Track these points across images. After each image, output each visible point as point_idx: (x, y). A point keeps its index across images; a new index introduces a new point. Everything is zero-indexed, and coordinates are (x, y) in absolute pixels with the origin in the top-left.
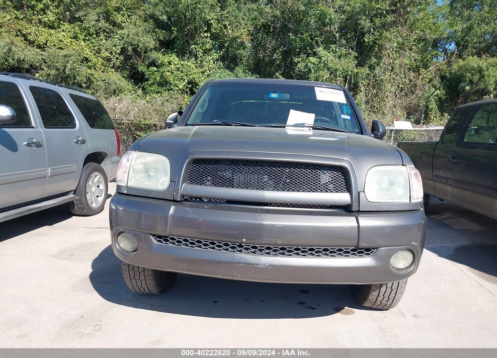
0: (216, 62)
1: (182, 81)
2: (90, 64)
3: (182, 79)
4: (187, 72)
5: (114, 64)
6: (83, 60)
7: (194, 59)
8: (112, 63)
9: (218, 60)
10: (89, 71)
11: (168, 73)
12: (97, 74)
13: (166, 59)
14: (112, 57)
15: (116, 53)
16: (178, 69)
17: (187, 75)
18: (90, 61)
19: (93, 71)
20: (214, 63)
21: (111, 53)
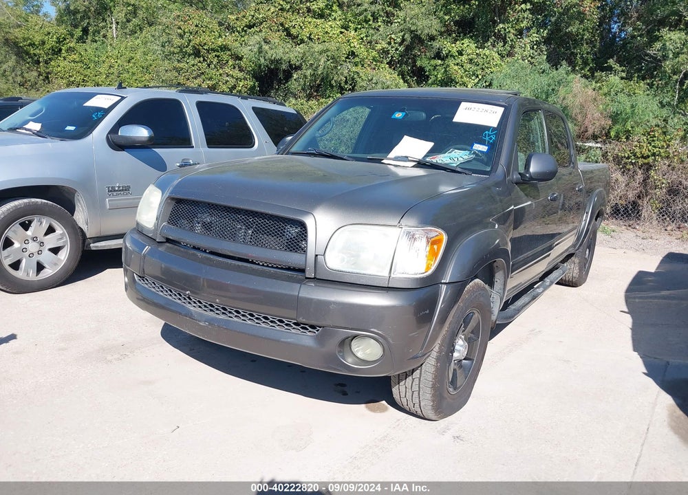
0: (535, 47)
1: (473, 78)
2: (357, 59)
3: (474, 74)
4: (483, 64)
5: (392, 57)
6: (349, 55)
7: (501, 44)
8: (390, 56)
9: (540, 43)
10: (354, 69)
11: (456, 68)
12: (365, 73)
13: (454, 49)
14: (390, 48)
15: (395, 43)
16: (471, 60)
17: (482, 69)
18: (357, 55)
19: (359, 69)
20: (532, 48)
21: (389, 43)
